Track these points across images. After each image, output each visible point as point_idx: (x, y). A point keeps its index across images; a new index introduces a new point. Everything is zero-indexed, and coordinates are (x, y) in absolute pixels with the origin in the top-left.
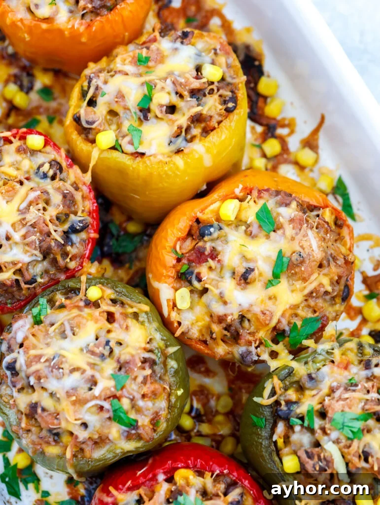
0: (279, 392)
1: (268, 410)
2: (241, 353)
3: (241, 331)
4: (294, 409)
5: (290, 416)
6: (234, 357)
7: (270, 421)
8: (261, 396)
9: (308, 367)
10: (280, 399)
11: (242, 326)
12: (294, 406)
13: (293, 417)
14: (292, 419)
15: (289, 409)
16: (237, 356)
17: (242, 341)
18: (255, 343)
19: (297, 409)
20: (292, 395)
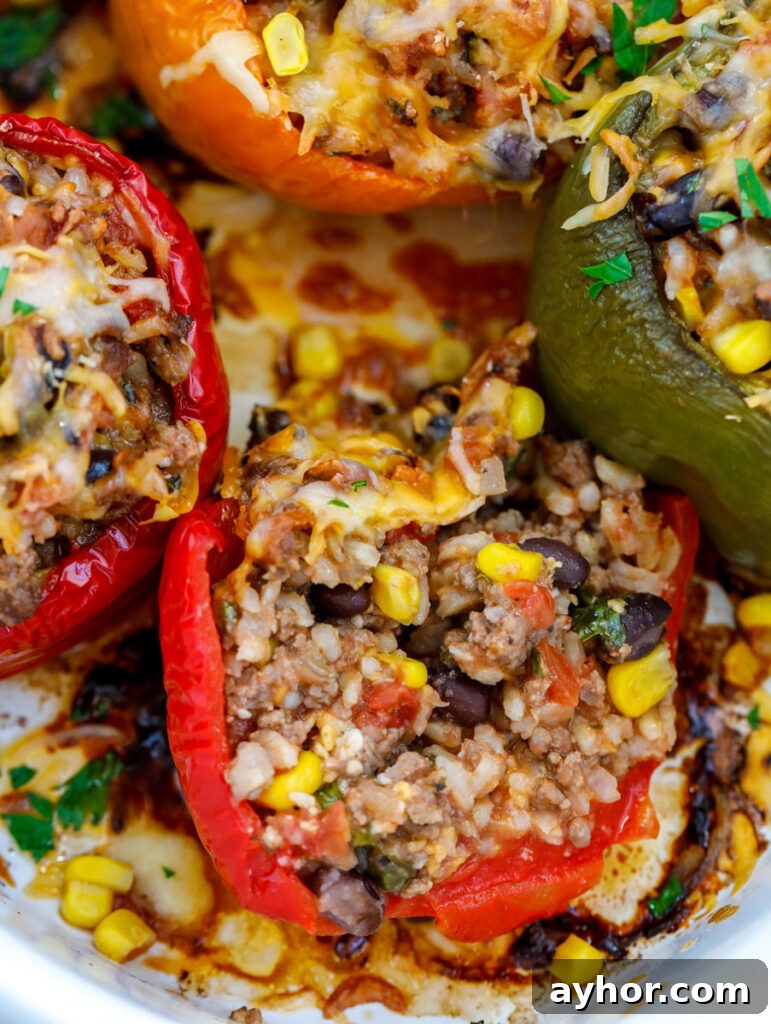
0: (634, 167)
1: (620, 228)
2: (495, 146)
3: (478, 77)
4: (698, 188)
5: (694, 210)
6: (479, 168)
7: (639, 253)
8: (588, 200)
9: (685, 81)
10: (646, 187)
11: (474, 66)
12: (695, 179)
13: (703, 211)
14: (702, 215)
15: (683, 194)
16: (489, 160)
17: (489, 111)
18: (529, 99)
19: (705, 184)
20: (672, 165)
